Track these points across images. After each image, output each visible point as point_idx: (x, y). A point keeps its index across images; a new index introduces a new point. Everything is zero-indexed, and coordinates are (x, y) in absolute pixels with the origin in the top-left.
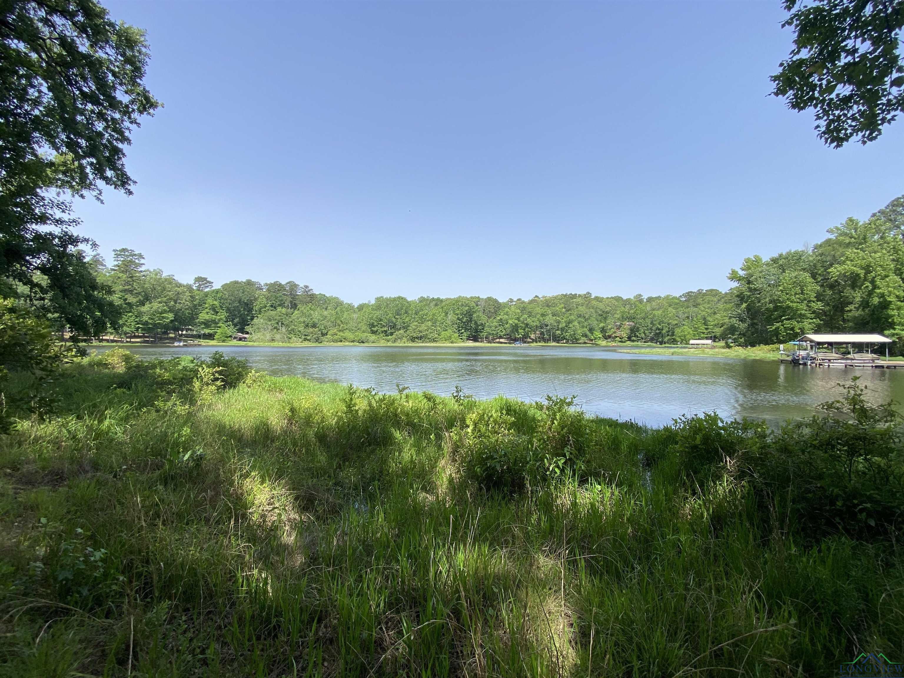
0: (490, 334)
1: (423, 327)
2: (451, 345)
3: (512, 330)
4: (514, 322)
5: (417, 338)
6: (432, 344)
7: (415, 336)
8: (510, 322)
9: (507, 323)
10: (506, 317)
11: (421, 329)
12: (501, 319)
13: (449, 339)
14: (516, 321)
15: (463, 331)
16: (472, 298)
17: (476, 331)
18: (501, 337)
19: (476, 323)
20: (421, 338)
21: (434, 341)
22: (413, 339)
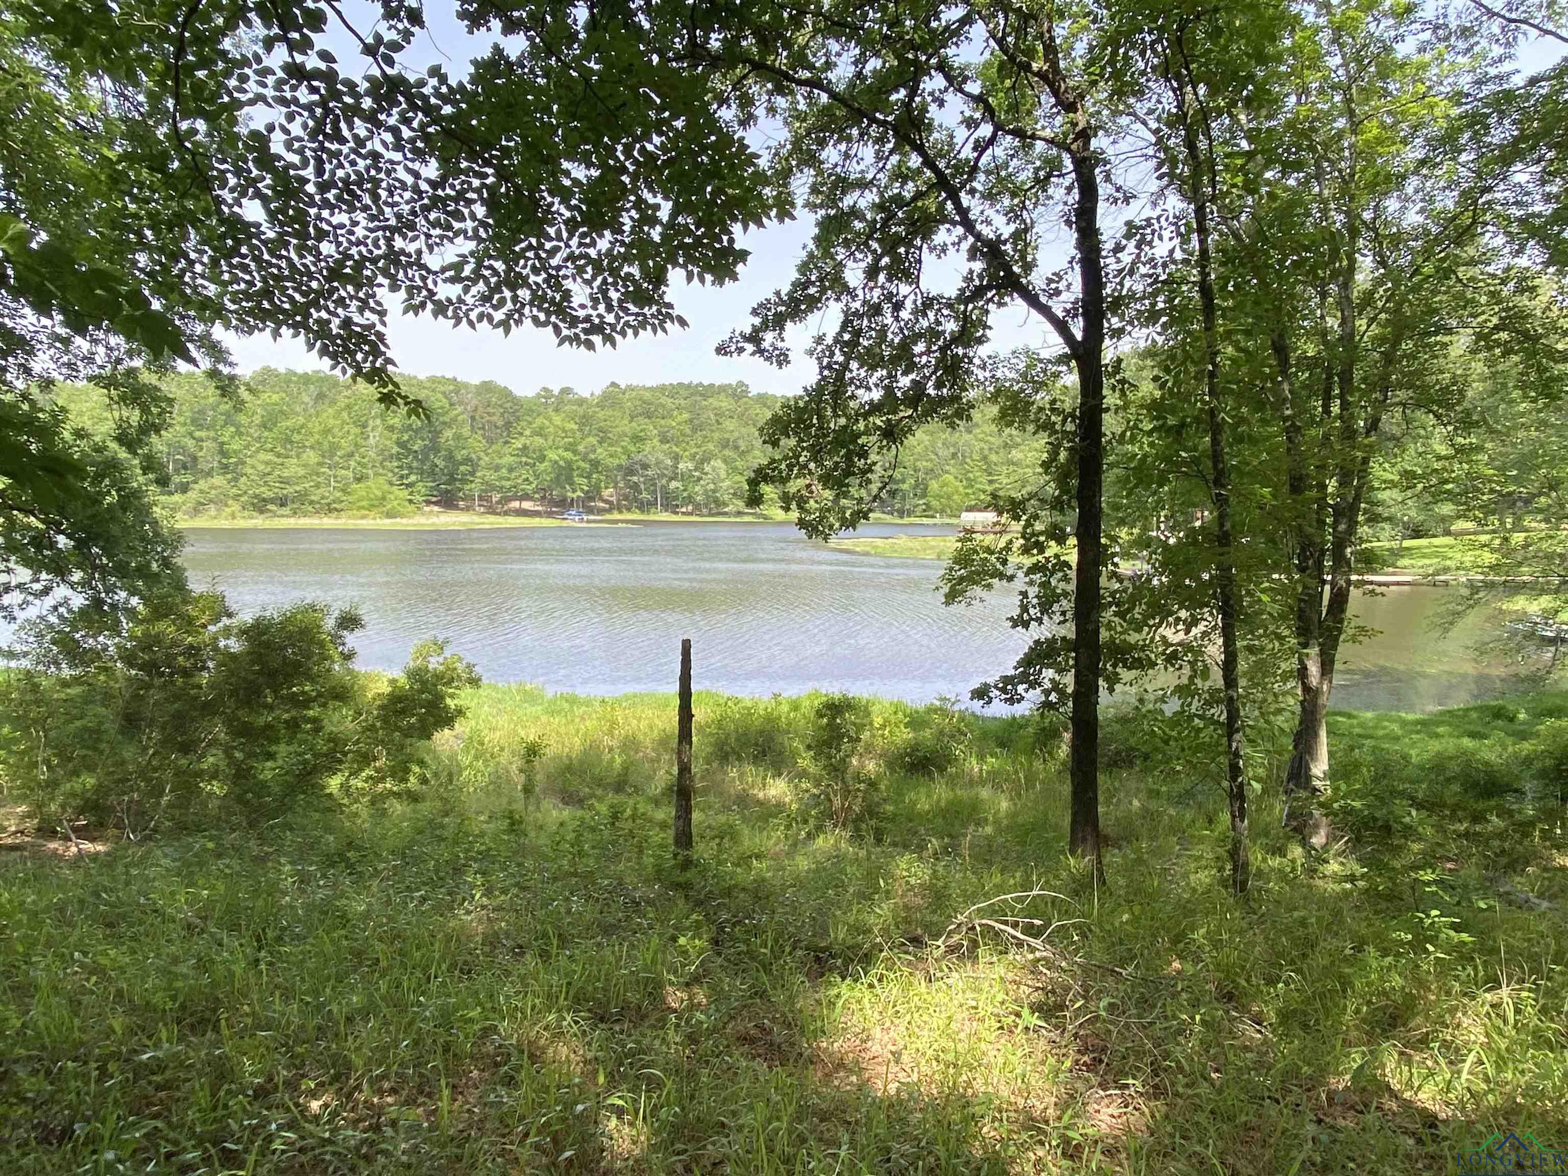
0: (493, 488)
1: (293, 469)
2: (386, 523)
3: (558, 477)
4: (562, 458)
5: (272, 501)
6: (328, 522)
7: (268, 494)
8: (552, 455)
9: (542, 458)
10: (539, 441)
11: (286, 474)
12: (525, 447)
13: (378, 504)
14: (569, 455)
15: (413, 478)
16: (433, 380)
17: (452, 479)
18: (526, 497)
19: (450, 458)
20: (282, 502)
21: (330, 509)
22: (260, 505)
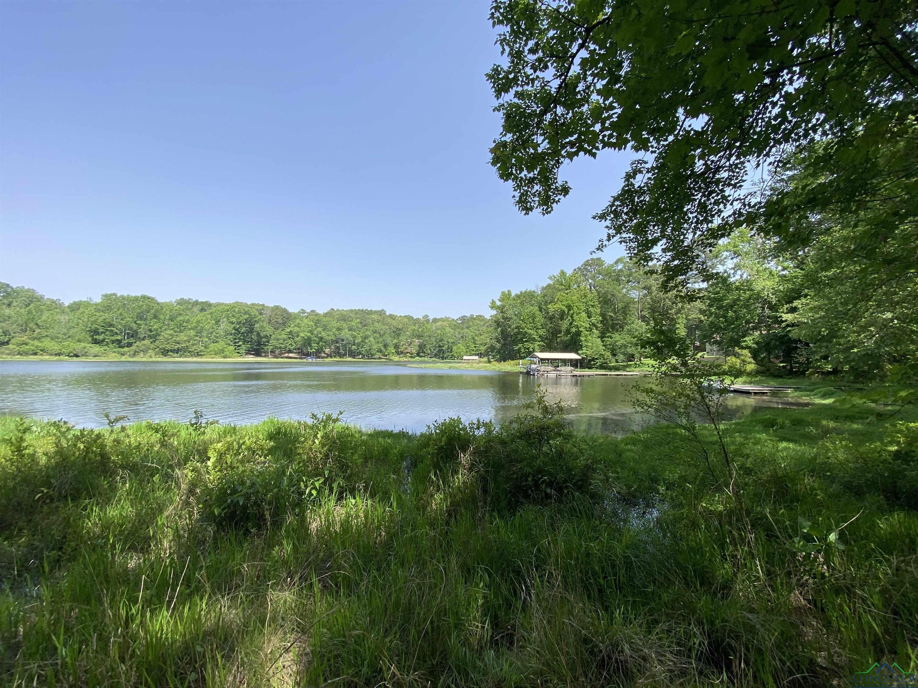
0: (276, 347)
1: (182, 337)
2: (222, 360)
3: (304, 344)
4: (306, 335)
5: (171, 351)
6: (195, 359)
7: (168, 347)
8: (302, 335)
9: (298, 336)
10: (297, 329)
11: (178, 339)
12: (291, 331)
13: (221, 352)
14: (309, 334)
15: (241, 343)
16: (253, 304)
17: (259, 344)
18: (290, 351)
19: (258, 334)
20: (177, 351)
21: (198, 355)
22: (165, 353)
